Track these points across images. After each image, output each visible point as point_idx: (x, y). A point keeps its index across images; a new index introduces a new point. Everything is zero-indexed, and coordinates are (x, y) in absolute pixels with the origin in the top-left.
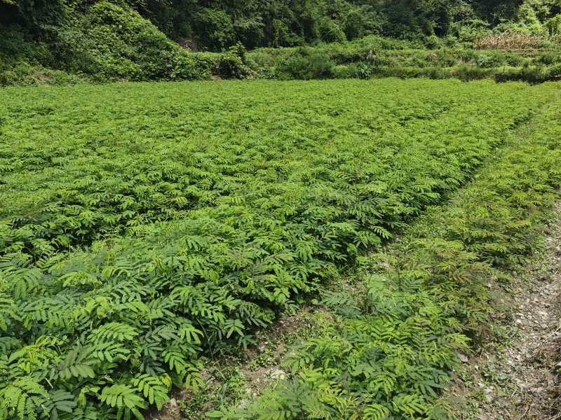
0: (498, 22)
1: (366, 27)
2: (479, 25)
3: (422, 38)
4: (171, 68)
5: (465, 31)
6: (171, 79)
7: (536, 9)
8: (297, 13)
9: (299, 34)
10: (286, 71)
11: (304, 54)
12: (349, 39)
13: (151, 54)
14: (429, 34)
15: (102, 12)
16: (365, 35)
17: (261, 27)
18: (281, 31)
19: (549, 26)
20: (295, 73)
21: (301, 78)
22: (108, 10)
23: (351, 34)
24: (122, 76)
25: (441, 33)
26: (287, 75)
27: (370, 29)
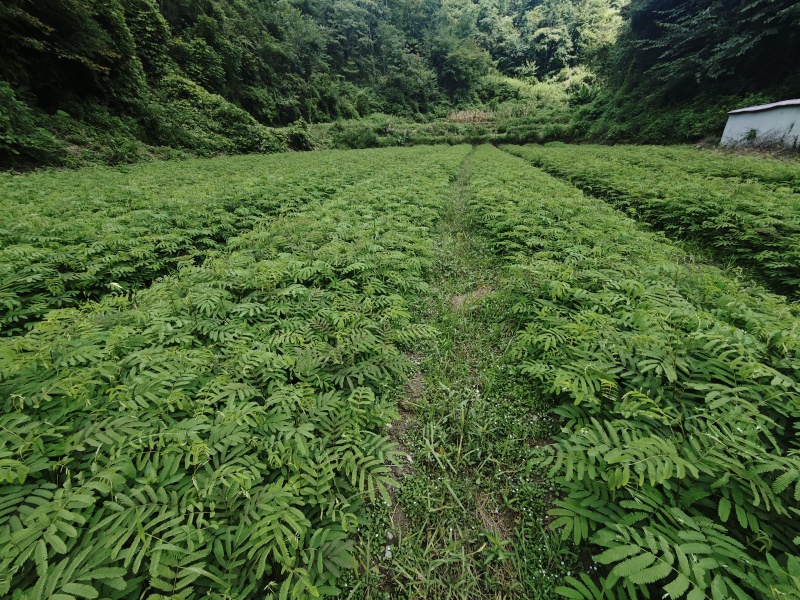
0: (457, 103)
1: (372, 106)
2: (446, 105)
3: (412, 115)
4: (258, 142)
5: (439, 110)
6: (260, 151)
7: (479, 93)
8: (322, 93)
9: (325, 111)
10: (341, 142)
11: (340, 129)
12: (361, 116)
13: (238, 129)
14: (415, 111)
15: (176, 86)
16: (372, 112)
17: (297, 105)
18: (312, 109)
19: (490, 105)
20: (352, 143)
21: (356, 148)
22: (182, 83)
23: (362, 112)
24: (221, 150)
25: (423, 111)
26: (343, 146)
27: (375, 107)
